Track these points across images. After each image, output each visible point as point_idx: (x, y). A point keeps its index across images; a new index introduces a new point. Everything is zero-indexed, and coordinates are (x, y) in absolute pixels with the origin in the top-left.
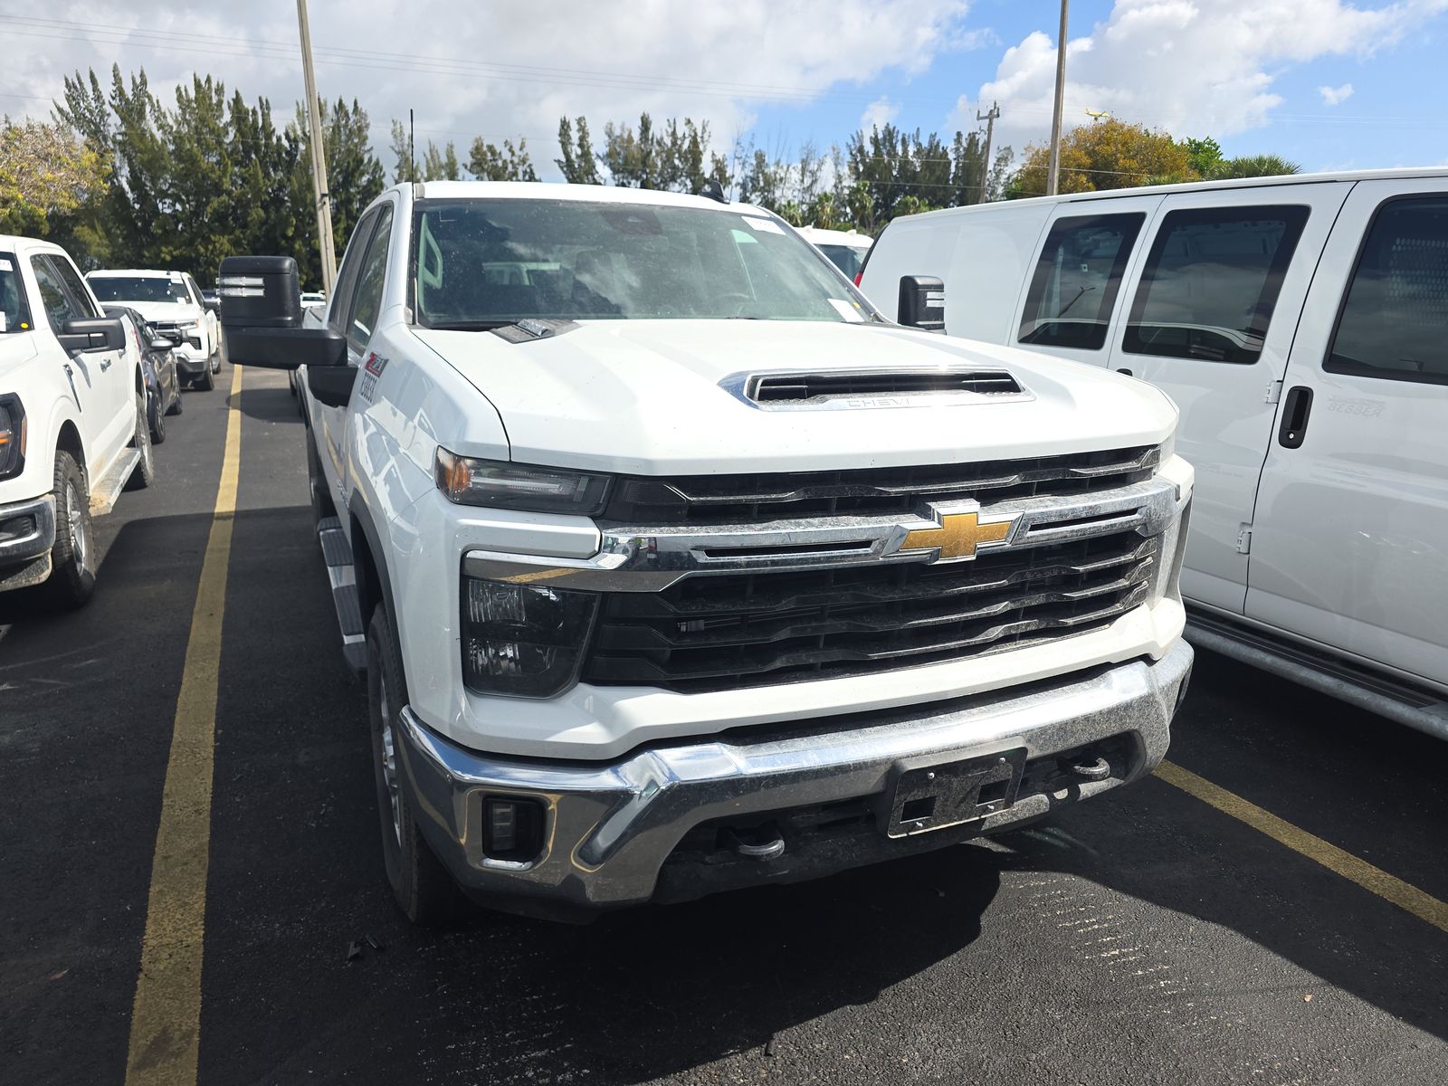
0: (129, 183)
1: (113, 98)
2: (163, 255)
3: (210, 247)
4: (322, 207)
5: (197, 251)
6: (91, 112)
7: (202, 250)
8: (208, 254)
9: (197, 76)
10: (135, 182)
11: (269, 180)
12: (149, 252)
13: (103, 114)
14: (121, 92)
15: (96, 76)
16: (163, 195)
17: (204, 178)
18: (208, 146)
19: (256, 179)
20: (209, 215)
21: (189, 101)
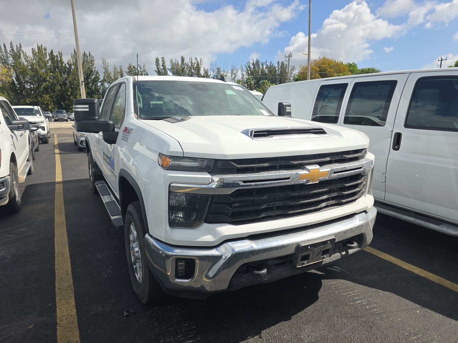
0: (15, 79)
1: (10, 52)
2: (27, 101)
3: (43, 99)
4: (82, 85)
5: (38, 100)
6: (3, 56)
7: (40, 99)
8: (42, 101)
9: (38, 45)
10: (18, 79)
11: (62, 77)
12: (22, 100)
13: (7, 57)
14: (13, 50)
15: (6, 45)
16: (27, 82)
17: (40, 77)
18: (42, 67)
19: (58, 78)
20: (42, 89)
21: (36, 53)
